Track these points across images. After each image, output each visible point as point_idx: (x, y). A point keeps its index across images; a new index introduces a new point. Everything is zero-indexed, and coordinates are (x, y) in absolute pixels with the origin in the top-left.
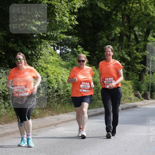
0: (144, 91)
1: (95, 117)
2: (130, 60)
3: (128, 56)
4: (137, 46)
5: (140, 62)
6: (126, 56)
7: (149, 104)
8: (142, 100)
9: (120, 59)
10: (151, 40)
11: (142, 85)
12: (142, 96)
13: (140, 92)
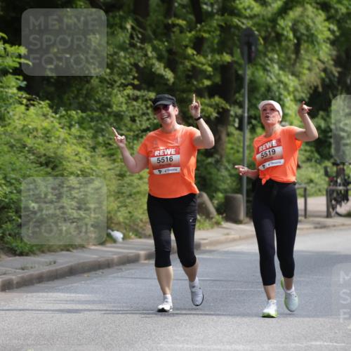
0: (225, 191)
1: (51, 284)
2: (172, 80)
3: (165, 67)
4: (197, 31)
5: (208, 87)
6: (159, 68)
7: (241, 239)
8: (218, 224)
9: (136, 75)
10: (245, 10)
11: (216, 170)
12: (219, 211)
13: (208, 195)
